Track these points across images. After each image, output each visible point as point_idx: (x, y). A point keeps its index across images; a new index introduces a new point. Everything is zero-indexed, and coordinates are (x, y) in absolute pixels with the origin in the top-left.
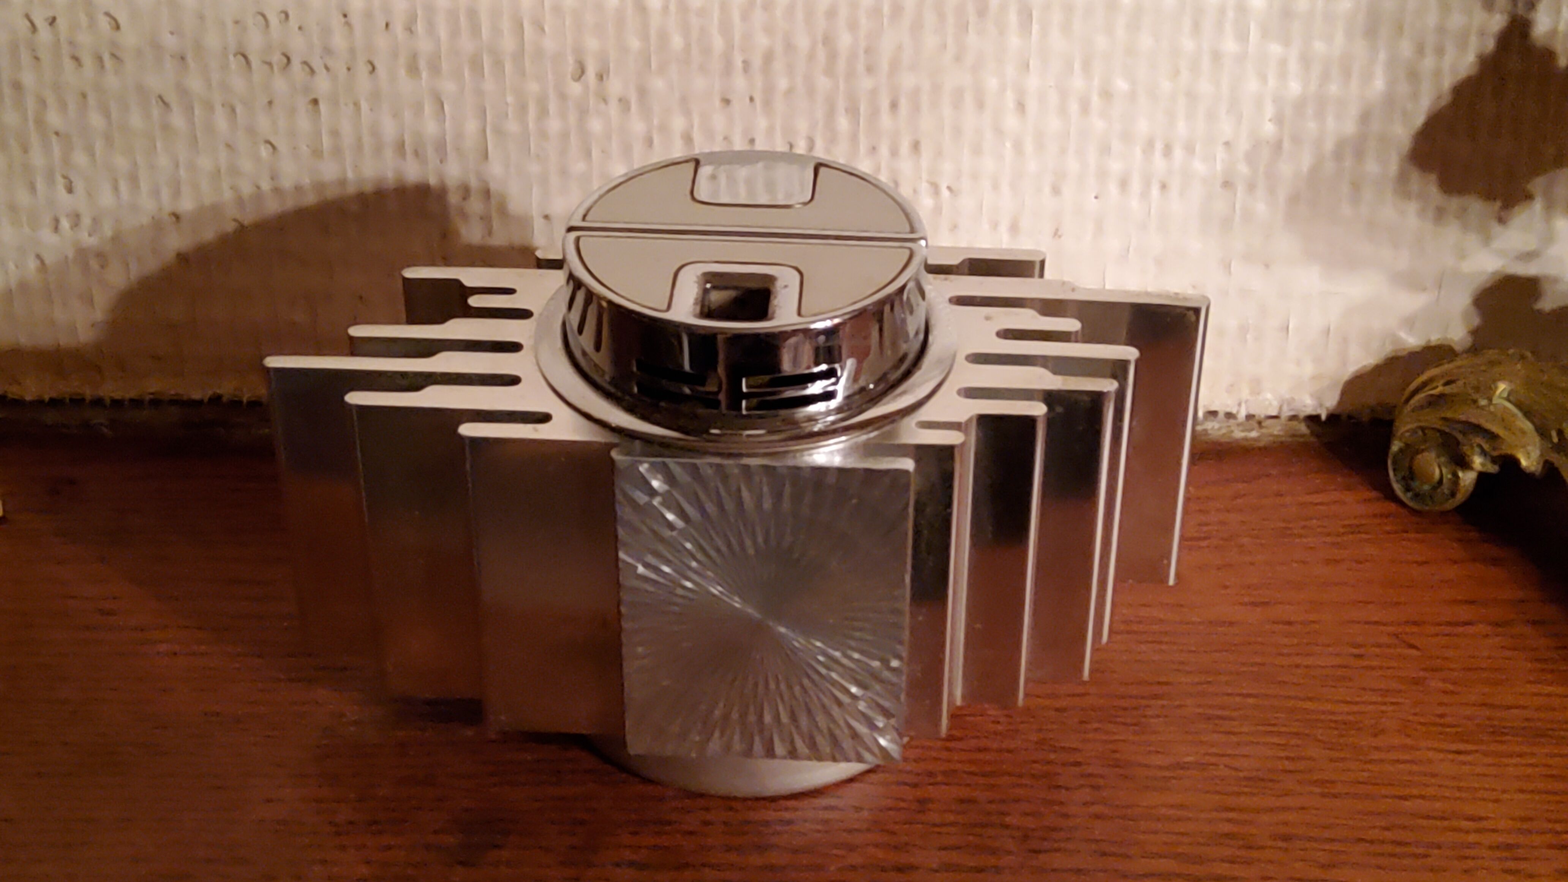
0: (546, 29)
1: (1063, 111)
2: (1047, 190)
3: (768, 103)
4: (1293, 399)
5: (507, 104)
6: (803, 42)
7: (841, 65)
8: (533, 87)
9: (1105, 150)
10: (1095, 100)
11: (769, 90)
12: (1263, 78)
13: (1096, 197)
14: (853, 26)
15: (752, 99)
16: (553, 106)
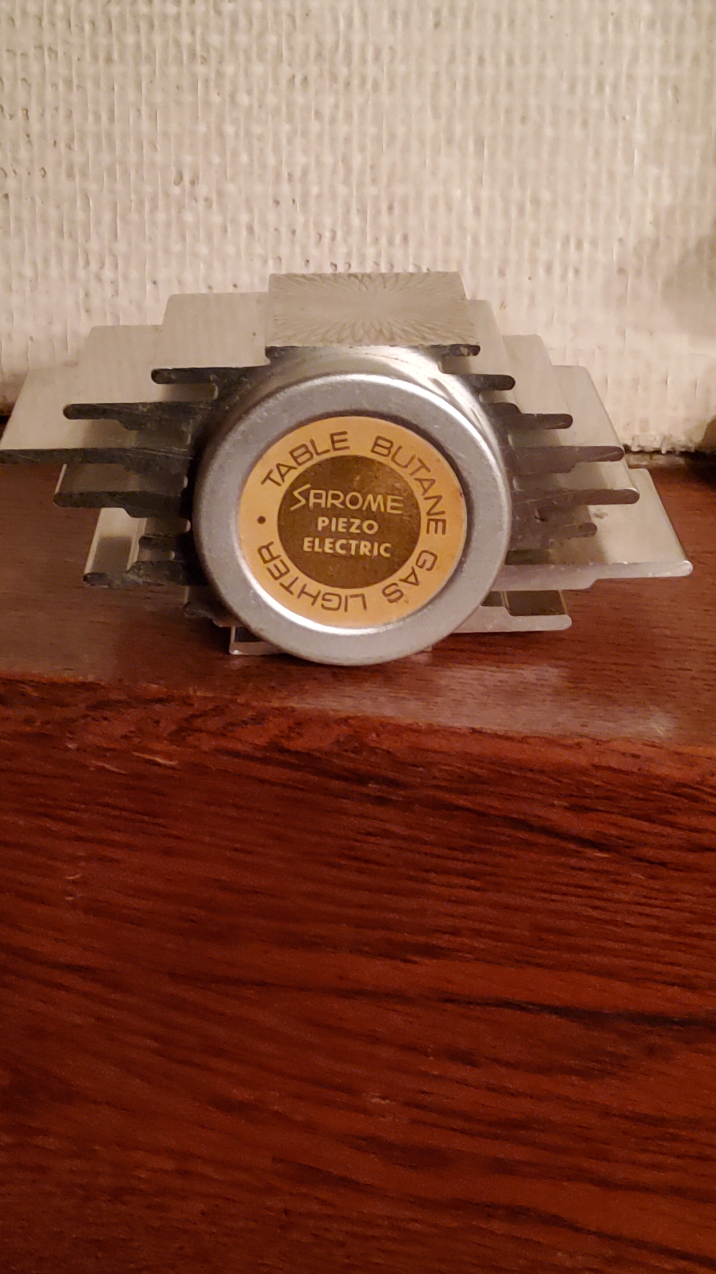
0: (158, 147)
1: (506, 212)
2: (496, 271)
3: (304, 204)
4: (671, 436)
5: (131, 201)
6: (328, 159)
7: (354, 178)
8: (148, 189)
9: (535, 243)
10: (528, 206)
11: (305, 195)
12: (645, 192)
13: (530, 279)
14: (362, 149)
15: (294, 201)
16: (161, 203)
